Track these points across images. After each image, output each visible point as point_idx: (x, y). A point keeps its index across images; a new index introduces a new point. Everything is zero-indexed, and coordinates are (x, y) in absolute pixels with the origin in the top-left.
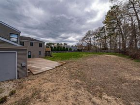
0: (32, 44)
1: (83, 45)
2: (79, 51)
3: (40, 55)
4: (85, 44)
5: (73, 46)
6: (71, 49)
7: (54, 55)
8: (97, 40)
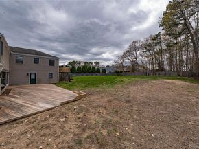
0: (36, 61)
1: (124, 65)
2: (117, 73)
3: (50, 79)
4: (127, 62)
5: (108, 66)
6: (104, 71)
7: (75, 80)
8: (148, 57)
